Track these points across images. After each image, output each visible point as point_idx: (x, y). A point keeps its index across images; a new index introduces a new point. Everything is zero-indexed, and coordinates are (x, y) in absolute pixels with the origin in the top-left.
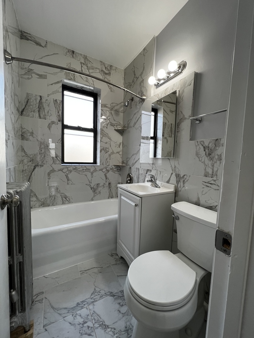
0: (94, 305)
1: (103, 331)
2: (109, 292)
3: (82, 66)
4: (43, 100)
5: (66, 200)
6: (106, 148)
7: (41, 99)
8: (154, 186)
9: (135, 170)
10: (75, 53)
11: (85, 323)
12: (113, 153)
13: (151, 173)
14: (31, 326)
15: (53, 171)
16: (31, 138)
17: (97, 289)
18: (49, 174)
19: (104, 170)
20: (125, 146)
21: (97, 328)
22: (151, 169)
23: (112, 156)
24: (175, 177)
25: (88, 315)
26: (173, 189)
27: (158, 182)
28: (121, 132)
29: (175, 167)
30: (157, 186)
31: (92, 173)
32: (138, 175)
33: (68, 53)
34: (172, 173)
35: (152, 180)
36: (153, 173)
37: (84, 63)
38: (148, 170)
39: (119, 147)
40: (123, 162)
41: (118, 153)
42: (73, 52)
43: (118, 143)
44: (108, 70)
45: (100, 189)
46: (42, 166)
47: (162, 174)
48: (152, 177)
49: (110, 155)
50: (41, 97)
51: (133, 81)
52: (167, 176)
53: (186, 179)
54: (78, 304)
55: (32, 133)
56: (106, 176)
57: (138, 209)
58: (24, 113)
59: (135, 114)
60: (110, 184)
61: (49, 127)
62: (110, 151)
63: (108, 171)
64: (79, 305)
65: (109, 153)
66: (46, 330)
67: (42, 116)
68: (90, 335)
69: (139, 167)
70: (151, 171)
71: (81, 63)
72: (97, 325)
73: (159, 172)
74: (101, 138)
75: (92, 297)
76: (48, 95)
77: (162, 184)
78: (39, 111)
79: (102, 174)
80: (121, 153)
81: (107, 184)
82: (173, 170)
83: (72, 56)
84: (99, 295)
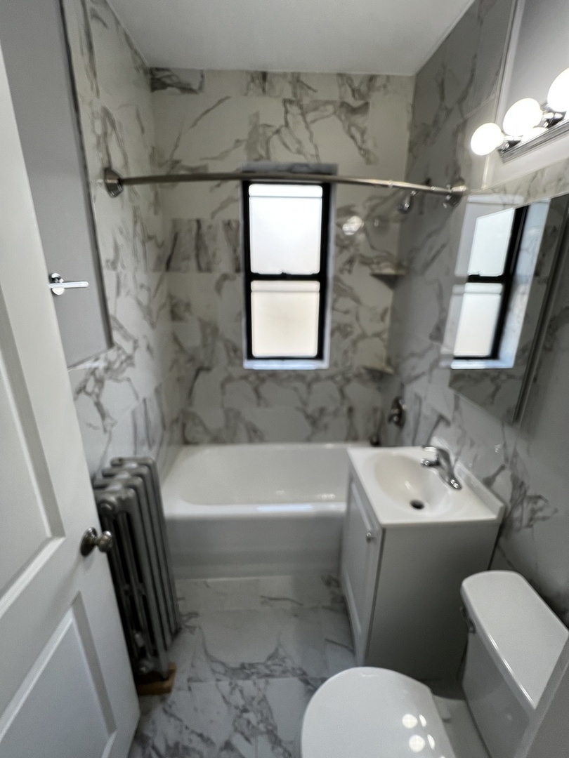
0: (267, 683)
1: (269, 747)
2: (300, 669)
3: (287, 112)
4: (204, 228)
5: (255, 435)
6: (346, 325)
7: (199, 227)
9: (413, 397)
10: (268, 77)
11: (245, 710)
12: (363, 336)
14: (171, 672)
15: (229, 379)
16: (187, 315)
17: (281, 653)
18: (223, 385)
19: (339, 378)
20: (399, 317)
21: (262, 733)
22: (450, 419)
23: (361, 345)
24: (510, 485)
25: (253, 698)
27: (459, 468)
28: (390, 281)
31: (309, 385)
32: (417, 415)
33: (252, 85)
34: (503, 468)
37: (293, 99)
38: (441, 418)
39: (382, 318)
40: (389, 362)
41: (378, 335)
42: (264, 75)
43: (380, 310)
44: (362, 96)
45: (326, 419)
46: (208, 369)
49: (355, 343)
50: (198, 222)
51: (436, 122)
53: (541, 509)
54: (243, 667)
55: (188, 306)
56: (342, 391)
58: (172, 264)
59: (429, 236)
60: (351, 410)
61: (219, 288)
62: (357, 331)
63: (348, 381)
64: (244, 670)
65: (353, 337)
66: (190, 689)
67: (203, 265)
68: (247, 739)
69: (423, 397)
71: (285, 102)
72: (262, 727)
74: (335, 301)
75: (269, 663)
76: (213, 215)
78: (197, 256)
79: (332, 388)
80: (385, 336)
81: (344, 409)
83: (260, 91)
84: (280, 665)
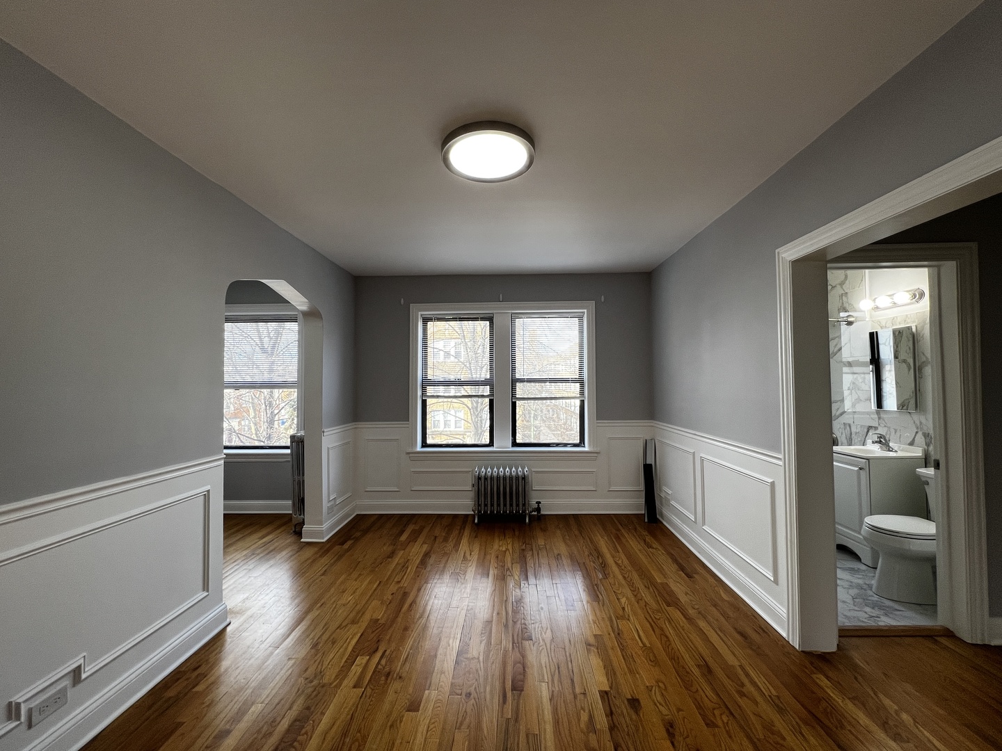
8: (885, 448)
9: (842, 426)
13: (877, 432)
22: (877, 425)
24: (923, 437)
26: (921, 452)
27: (891, 444)
29: (921, 423)
30: (890, 449)
32: (849, 435)
34: (917, 432)
35: (881, 441)
36: (882, 431)
38: (870, 428)
47: (898, 434)
48: (881, 437)
52: (909, 436)
57: (863, 474)
69: (852, 423)
70: (876, 428)
73: (893, 431)
77: (900, 447)
82: (917, 428)
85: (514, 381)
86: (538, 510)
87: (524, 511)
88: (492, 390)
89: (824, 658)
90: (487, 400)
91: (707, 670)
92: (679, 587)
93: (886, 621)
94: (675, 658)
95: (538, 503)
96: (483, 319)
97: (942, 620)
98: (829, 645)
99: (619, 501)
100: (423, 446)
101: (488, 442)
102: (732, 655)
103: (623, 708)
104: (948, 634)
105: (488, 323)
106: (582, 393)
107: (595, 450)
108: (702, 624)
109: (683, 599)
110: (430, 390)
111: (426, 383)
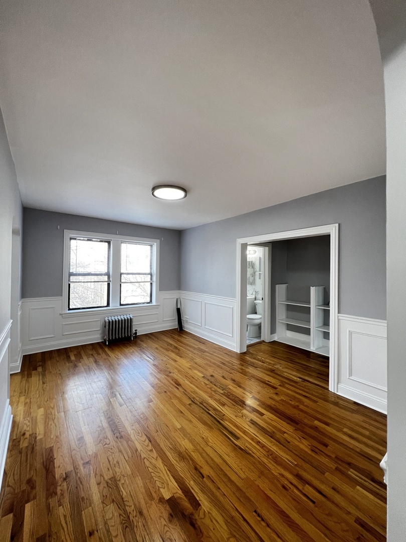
34: (253, 291)
77: (249, 295)
85: (121, 274)
86: (136, 333)
87: (131, 335)
88: (109, 278)
89: (245, 353)
90: (106, 283)
91: (224, 364)
92: (203, 347)
93: (252, 342)
94: (214, 364)
95: (136, 330)
96: (105, 242)
97: (262, 339)
98: (245, 350)
99: (168, 324)
100: (69, 310)
101: (105, 304)
102: (227, 359)
103: (210, 378)
104: (264, 341)
105: (107, 244)
106: (151, 279)
107: (159, 304)
108: (215, 354)
109: (207, 350)
110: (72, 278)
111: (71, 274)
